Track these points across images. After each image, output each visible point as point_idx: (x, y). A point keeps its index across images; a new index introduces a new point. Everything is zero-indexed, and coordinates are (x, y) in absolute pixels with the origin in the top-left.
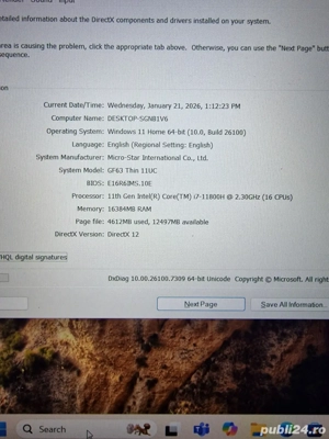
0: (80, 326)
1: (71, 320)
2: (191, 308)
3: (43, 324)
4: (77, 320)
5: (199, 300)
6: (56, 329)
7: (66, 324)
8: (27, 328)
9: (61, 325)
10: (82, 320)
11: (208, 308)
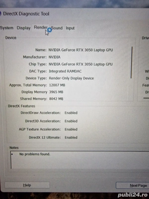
0: (76, 196)
1: (72, 193)
2: (133, 187)
3: (57, 195)
4: (75, 193)
5: (137, 184)
6: (64, 198)
7: (69, 195)
8: (49, 197)
9: (67, 196)
10: (77, 193)
11: (142, 187)
